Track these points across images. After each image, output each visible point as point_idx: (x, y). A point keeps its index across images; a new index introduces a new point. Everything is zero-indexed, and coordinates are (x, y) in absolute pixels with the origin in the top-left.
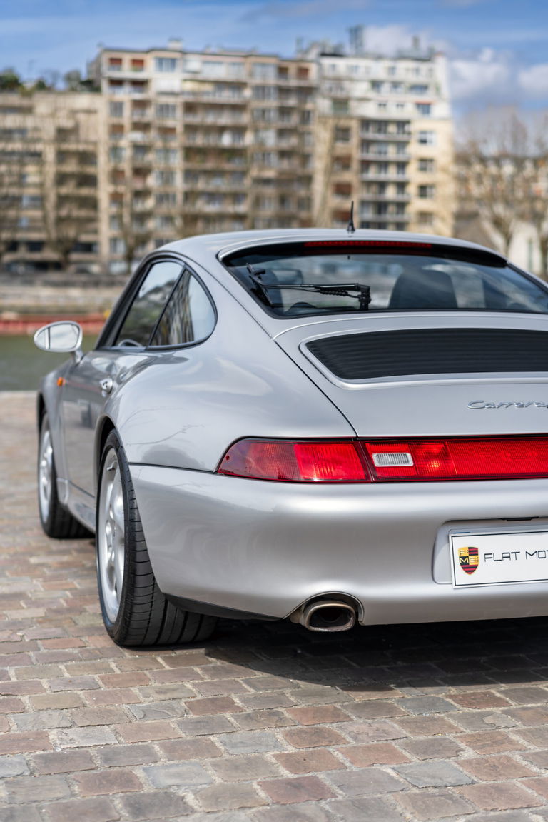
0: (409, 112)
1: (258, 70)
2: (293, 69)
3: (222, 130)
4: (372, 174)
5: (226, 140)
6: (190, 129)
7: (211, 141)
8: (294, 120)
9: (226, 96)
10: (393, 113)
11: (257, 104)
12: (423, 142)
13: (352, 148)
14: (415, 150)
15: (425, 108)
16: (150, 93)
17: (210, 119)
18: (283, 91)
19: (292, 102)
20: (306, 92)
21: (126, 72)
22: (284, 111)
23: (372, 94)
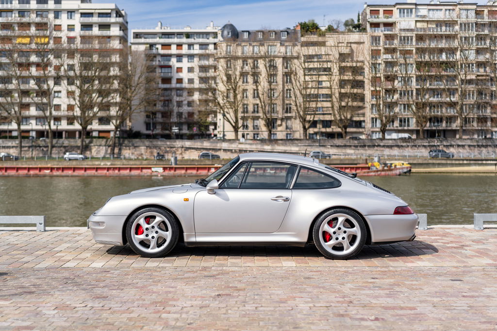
1: (464, 13)
2: (486, 11)
3: (441, 51)
5: (444, 57)
6: (421, 51)
7: (435, 57)
9: (444, 30)
16: (396, 31)
17: (434, 44)
18: (480, 25)
21: (382, 18)
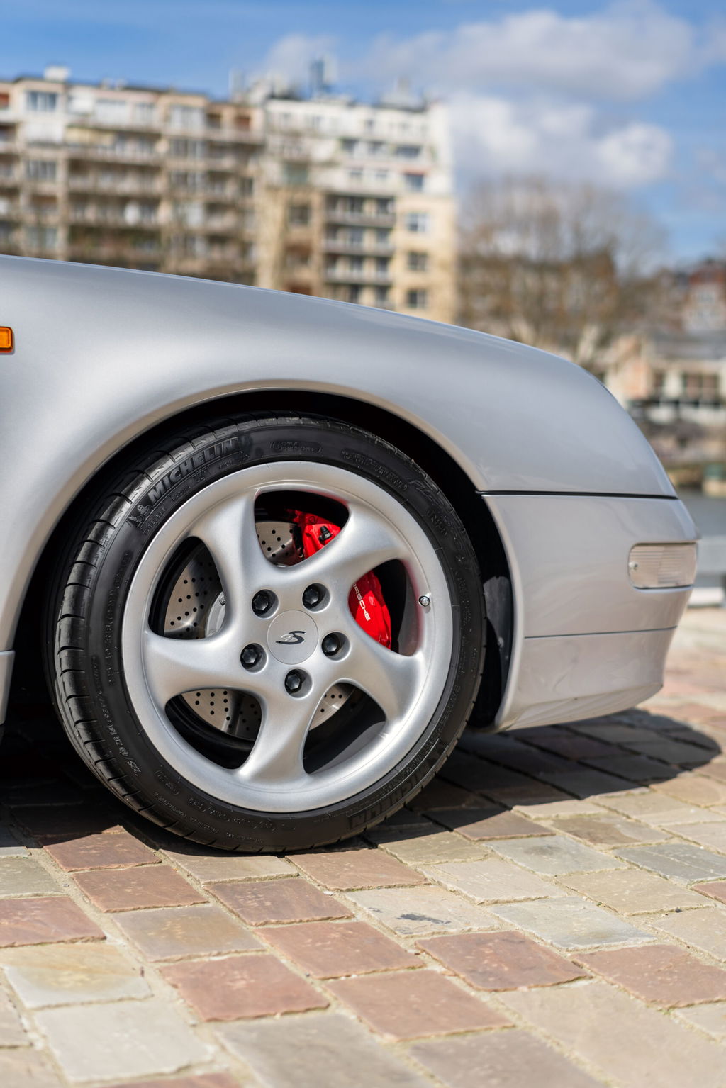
0: (393, 183)
1: (177, 116)
2: (228, 115)
3: (124, 201)
4: (342, 272)
5: (132, 215)
6: (79, 199)
7: (111, 217)
8: (229, 191)
9: (131, 152)
10: (370, 184)
11: (177, 164)
12: (414, 227)
13: (313, 233)
14: (401, 239)
15: (416, 179)
16: (18, 144)
17: (106, 183)
18: (215, 148)
19: (227, 163)
20: (248, 150)
22: (216, 177)
23: (342, 156)
